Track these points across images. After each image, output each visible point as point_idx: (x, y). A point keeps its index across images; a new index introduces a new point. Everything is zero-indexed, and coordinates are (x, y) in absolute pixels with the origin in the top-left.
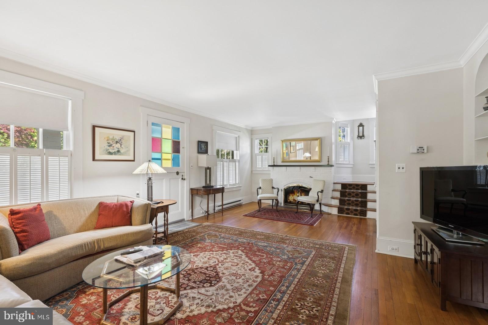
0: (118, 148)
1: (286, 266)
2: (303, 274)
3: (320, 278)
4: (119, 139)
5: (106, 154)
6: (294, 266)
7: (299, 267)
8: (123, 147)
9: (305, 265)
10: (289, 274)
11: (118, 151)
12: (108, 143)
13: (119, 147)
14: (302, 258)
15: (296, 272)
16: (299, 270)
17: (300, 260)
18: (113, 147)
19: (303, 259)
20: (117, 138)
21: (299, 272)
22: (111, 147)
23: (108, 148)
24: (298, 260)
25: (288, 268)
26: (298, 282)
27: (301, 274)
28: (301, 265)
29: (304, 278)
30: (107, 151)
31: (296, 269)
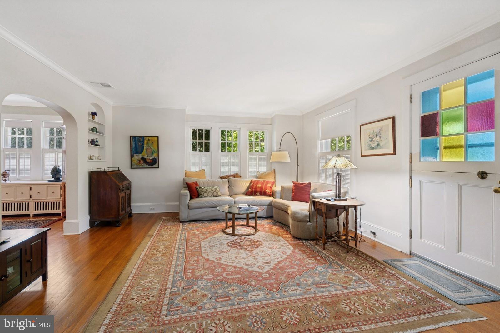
0: (378, 142)
1: (191, 272)
2: (170, 270)
3: (152, 272)
4: (378, 131)
5: (369, 149)
6: (183, 274)
7: (177, 276)
8: (382, 139)
9: (171, 281)
10: (184, 266)
11: (378, 145)
12: (370, 138)
13: (379, 140)
14: (178, 291)
15: (177, 270)
16: (176, 272)
17: (180, 286)
18: (374, 141)
19: (176, 289)
20: (377, 131)
21: (175, 270)
22: (373, 142)
23: (371, 143)
24: (183, 286)
25: (188, 271)
26: (172, 262)
27: (172, 269)
28: (175, 279)
29: (168, 266)
30: (369, 146)
31: (179, 273)
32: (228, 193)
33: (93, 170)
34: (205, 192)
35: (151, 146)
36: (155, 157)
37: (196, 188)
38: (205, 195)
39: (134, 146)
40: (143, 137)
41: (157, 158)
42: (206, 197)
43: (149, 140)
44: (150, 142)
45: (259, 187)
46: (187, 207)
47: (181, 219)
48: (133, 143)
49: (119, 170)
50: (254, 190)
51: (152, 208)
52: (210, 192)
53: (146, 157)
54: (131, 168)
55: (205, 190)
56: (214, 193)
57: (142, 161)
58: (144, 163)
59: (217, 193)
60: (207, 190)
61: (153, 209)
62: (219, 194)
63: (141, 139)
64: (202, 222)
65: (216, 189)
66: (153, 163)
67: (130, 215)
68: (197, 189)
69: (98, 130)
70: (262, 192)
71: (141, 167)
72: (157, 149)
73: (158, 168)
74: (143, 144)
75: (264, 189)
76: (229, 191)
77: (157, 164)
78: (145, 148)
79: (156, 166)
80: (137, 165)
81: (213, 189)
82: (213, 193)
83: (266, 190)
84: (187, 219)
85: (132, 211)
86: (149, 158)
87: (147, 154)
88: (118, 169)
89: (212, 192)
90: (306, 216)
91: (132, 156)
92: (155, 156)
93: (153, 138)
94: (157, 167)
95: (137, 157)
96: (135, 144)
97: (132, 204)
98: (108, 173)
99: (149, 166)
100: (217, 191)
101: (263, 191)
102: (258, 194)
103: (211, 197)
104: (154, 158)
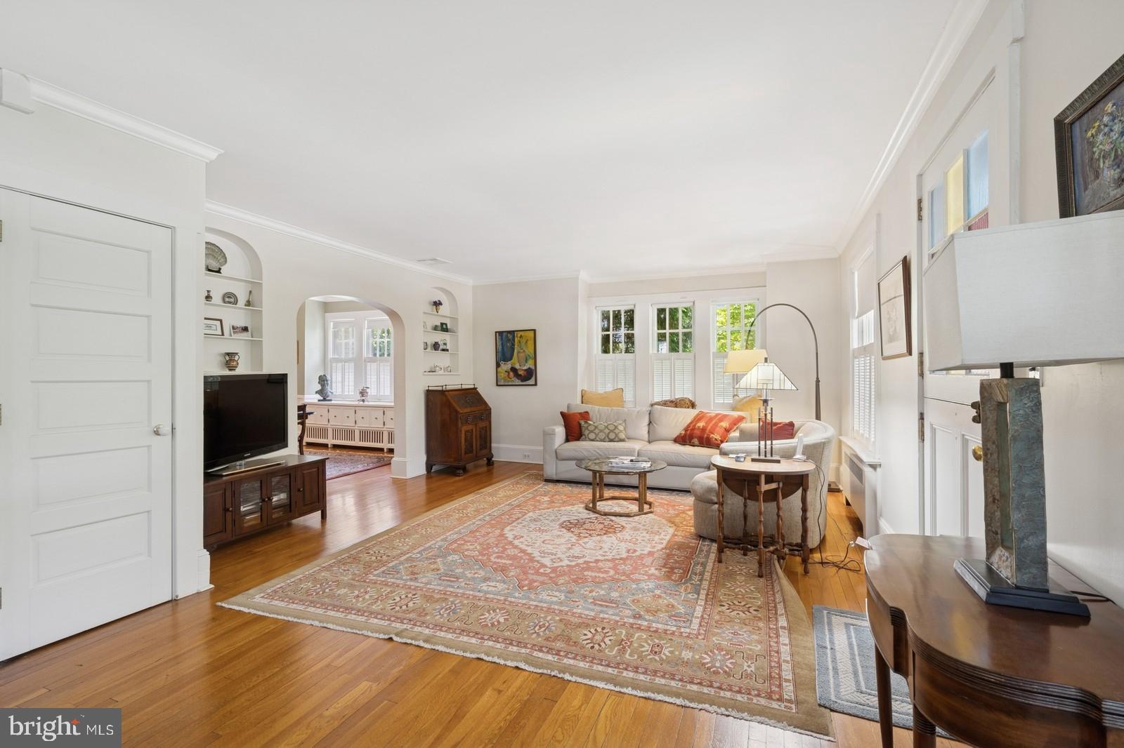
2: (440, 536)
6: (447, 544)
7: (439, 544)
9: (425, 547)
10: (463, 535)
15: (449, 537)
16: (443, 540)
21: (446, 537)
28: (433, 546)
29: (445, 531)
31: (446, 541)
32: (647, 436)
33: (430, 388)
34: (592, 432)
35: (524, 348)
36: (531, 367)
37: (579, 422)
38: (592, 436)
39: (500, 347)
40: (512, 332)
41: (534, 368)
42: (593, 440)
43: (521, 336)
44: (523, 341)
45: (699, 427)
46: (554, 455)
47: (546, 476)
48: (499, 343)
49: (475, 389)
50: (688, 432)
51: (527, 454)
52: (601, 431)
53: (517, 366)
54: (497, 385)
55: (594, 428)
56: (611, 434)
57: (511, 374)
58: (514, 376)
59: (617, 435)
60: (596, 427)
61: (528, 456)
62: (622, 436)
63: (510, 336)
64: (580, 485)
65: (616, 427)
66: (527, 376)
67: (490, 462)
68: (580, 424)
69: (449, 327)
70: (703, 437)
71: (510, 384)
72: (532, 352)
73: (536, 384)
74: (513, 345)
75: (707, 432)
76: (649, 432)
77: (533, 378)
78: (516, 351)
79: (532, 381)
80: (505, 381)
81: (609, 427)
82: (609, 433)
83: (713, 434)
84: (555, 477)
85: (492, 457)
86: (522, 368)
87: (519, 362)
88: (472, 387)
89: (607, 431)
90: (710, 490)
91: (498, 365)
92: (530, 364)
93: (527, 333)
94: (533, 383)
95: (506, 367)
96: (502, 344)
97: (493, 445)
98: (447, 393)
99: (522, 381)
100: (617, 431)
101: (706, 436)
102: (696, 441)
103: (603, 440)
104: (529, 368)
